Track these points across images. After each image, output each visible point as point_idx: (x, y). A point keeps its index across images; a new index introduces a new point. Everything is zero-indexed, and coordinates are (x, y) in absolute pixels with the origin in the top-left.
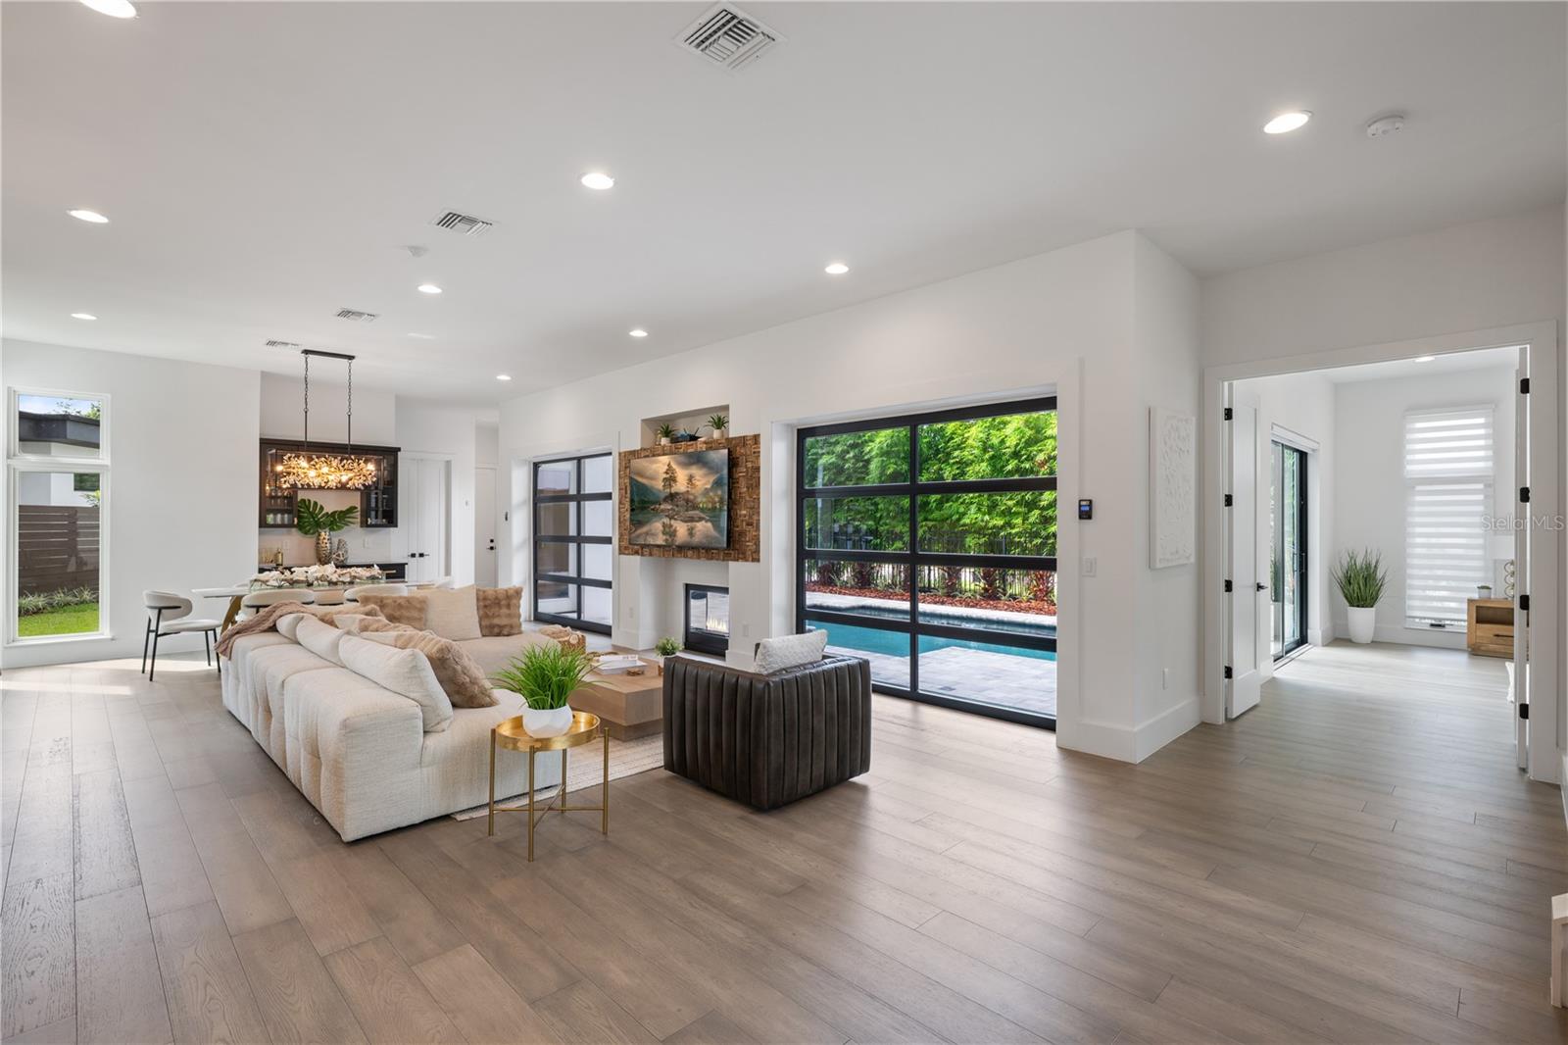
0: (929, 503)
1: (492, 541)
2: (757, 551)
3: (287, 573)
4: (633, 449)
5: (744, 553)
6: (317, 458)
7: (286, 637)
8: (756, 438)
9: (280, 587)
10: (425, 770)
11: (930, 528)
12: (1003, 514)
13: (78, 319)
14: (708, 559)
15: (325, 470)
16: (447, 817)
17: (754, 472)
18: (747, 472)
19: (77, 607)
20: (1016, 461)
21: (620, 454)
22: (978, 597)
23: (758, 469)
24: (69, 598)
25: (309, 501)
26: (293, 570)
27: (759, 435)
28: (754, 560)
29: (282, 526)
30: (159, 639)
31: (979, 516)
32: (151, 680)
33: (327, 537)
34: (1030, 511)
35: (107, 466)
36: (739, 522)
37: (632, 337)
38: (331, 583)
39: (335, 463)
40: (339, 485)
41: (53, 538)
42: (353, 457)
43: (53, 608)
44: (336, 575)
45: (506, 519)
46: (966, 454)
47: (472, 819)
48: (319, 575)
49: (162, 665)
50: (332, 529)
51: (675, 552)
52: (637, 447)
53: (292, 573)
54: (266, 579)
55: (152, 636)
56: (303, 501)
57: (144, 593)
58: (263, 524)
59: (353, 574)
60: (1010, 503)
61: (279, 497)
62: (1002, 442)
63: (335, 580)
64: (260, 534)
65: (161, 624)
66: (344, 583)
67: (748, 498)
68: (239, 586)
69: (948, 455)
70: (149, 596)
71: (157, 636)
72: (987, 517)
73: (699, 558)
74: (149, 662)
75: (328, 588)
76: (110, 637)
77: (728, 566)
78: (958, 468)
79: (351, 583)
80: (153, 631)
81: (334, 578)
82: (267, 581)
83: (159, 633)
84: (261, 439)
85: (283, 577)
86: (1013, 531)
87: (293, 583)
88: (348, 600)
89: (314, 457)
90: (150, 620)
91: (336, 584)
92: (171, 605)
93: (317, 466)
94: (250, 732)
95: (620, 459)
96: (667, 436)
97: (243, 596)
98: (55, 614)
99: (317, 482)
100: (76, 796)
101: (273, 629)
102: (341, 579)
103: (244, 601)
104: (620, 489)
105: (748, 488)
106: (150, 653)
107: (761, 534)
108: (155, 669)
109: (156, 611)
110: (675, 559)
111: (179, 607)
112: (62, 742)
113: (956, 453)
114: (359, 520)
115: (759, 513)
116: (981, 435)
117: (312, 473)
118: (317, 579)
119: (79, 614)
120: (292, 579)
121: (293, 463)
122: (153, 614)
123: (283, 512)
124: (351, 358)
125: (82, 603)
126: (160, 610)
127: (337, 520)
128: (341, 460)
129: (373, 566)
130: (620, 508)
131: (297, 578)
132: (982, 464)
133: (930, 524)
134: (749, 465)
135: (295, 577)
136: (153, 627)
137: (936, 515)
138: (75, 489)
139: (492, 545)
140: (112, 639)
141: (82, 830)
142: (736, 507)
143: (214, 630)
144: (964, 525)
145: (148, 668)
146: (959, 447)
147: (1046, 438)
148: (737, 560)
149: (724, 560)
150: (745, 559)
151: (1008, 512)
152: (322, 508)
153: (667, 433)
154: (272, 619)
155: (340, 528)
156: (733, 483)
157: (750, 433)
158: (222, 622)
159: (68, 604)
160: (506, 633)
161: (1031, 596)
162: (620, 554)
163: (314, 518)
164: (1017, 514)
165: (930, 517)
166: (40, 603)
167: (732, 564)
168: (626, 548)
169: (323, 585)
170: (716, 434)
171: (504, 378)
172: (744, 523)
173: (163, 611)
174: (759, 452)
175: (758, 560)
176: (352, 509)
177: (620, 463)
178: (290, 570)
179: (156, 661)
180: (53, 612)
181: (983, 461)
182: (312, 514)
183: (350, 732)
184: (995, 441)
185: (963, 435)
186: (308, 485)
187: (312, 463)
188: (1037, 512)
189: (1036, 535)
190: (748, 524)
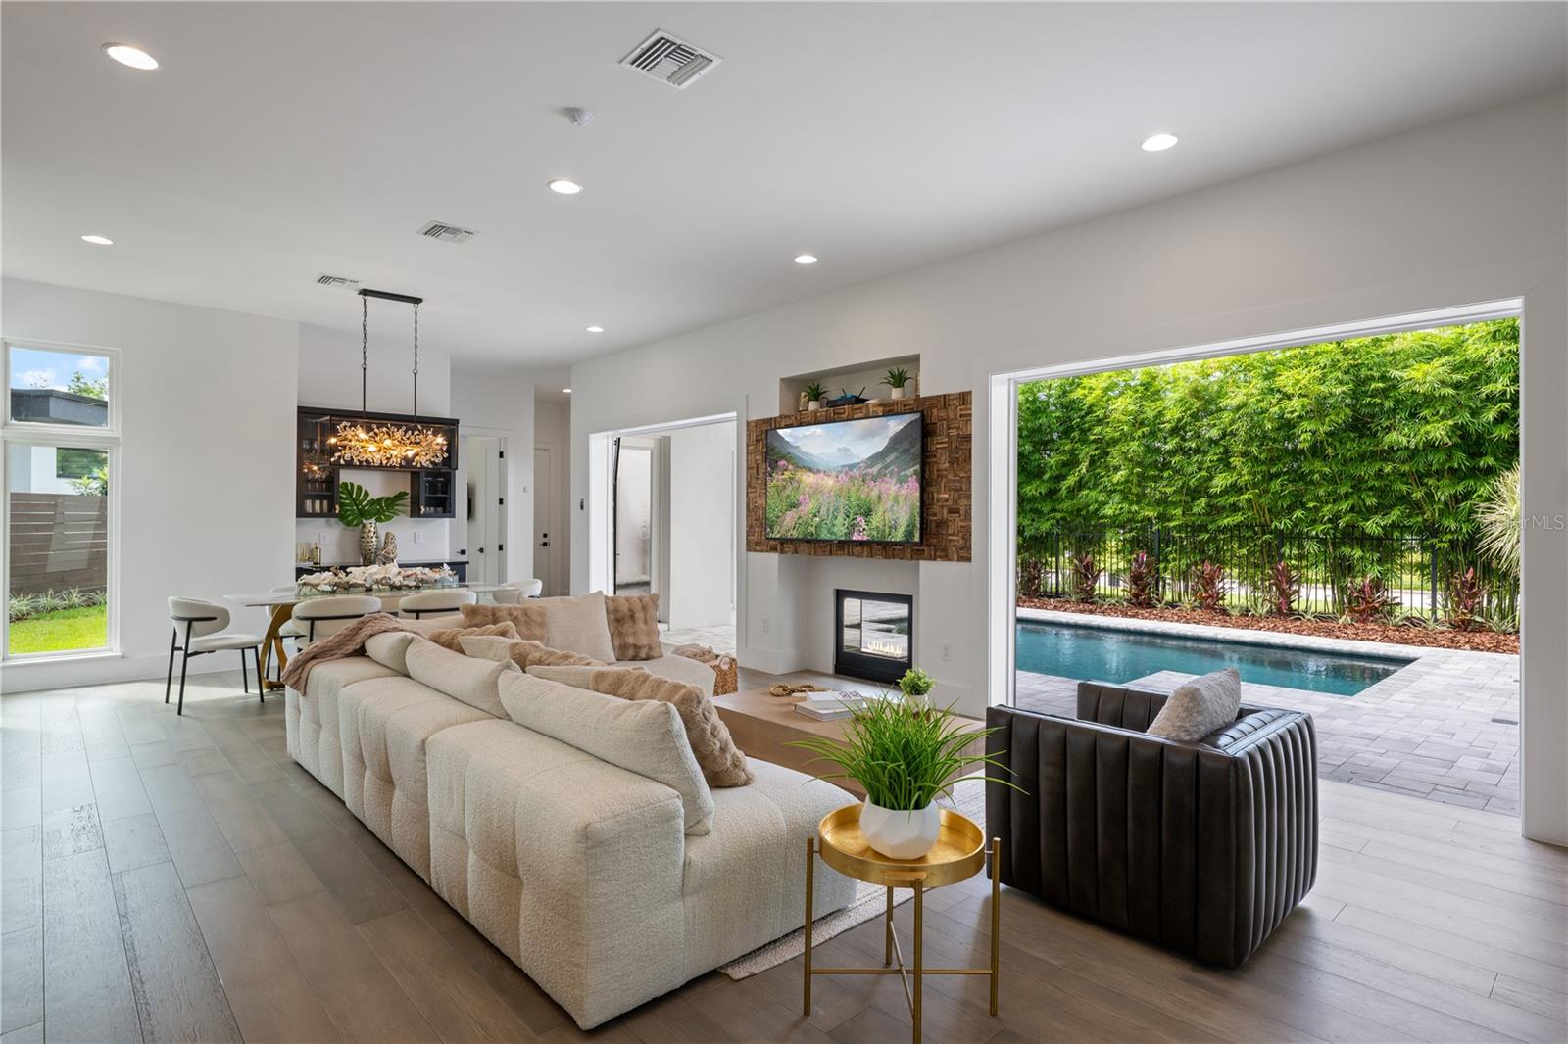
0: (1060, 490)
1: (545, 535)
2: (967, 548)
3: (342, 574)
4: (766, 417)
5: (945, 550)
6: (378, 428)
7: (388, 667)
8: (965, 398)
9: (333, 592)
10: (688, 899)
11: (1058, 522)
12: (1159, 503)
13: (87, 242)
14: (886, 557)
15: (388, 442)
16: (714, 974)
17: (961, 442)
18: (950, 442)
19: (66, 613)
20: (1177, 439)
21: (748, 423)
22: (1125, 604)
23: (968, 438)
24: (57, 602)
25: (352, 484)
26: (348, 570)
27: (970, 392)
28: (961, 559)
29: (321, 515)
30: (189, 659)
31: (1126, 506)
32: (180, 713)
33: (372, 529)
34: (1194, 499)
35: (117, 438)
36: (935, 509)
37: (799, 264)
38: (393, 587)
39: (398, 434)
40: (403, 463)
41: (37, 531)
42: (420, 427)
43: (39, 613)
44: (400, 578)
45: (582, 508)
46: (1109, 432)
47: (752, 975)
48: (379, 576)
49: (195, 694)
50: (379, 520)
51: (834, 549)
52: (776, 414)
53: (347, 574)
54: (317, 581)
55: (179, 655)
56: (345, 484)
57: (171, 599)
58: (301, 513)
59: (420, 576)
60: (1169, 490)
61: (317, 480)
62: (1160, 414)
63: (398, 584)
64: (297, 523)
65: (191, 640)
66: (410, 587)
67: (950, 477)
68: (276, 591)
69: (1084, 432)
70: (177, 605)
71: (187, 656)
72: (1135, 508)
73: (871, 556)
74: (175, 688)
75: (389, 594)
76: (121, 654)
77: (918, 565)
78: (1096, 449)
79: (417, 587)
80: (181, 649)
81: (397, 580)
82: (318, 585)
83: (189, 652)
84: (299, 407)
85: (336, 579)
86: (1172, 524)
87: (348, 587)
88: (405, 611)
89: (375, 426)
90: (175, 633)
91: (399, 588)
92: (205, 616)
93: (378, 439)
94: (344, 803)
95: (748, 430)
96: (817, 399)
97: (294, 605)
98: (42, 621)
99: (378, 458)
100: (123, 916)
101: (361, 652)
102: (405, 582)
103: (296, 611)
104: (748, 469)
105: (951, 463)
106: (177, 675)
107: (973, 524)
108: (184, 700)
109: (186, 623)
110: (831, 558)
111: (215, 618)
112: (84, 814)
113: (1097, 429)
114: (409, 509)
115: (969, 497)
116: (1131, 408)
117: (372, 447)
118: (377, 582)
119: (71, 621)
120: (348, 582)
121: (349, 433)
122: (181, 628)
123: (321, 498)
124: (417, 301)
125: (70, 607)
126: (190, 621)
127: (384, 508)
128: (406, 432)
129: (442, 564)
130: (747, 493)
131: (355, 581)
132: (1131, 443)
133: (1059, 516)
134: (954, 432)
135: (352, 579)
136: (181, 642)
137: (1066, 505)
138: (58, 476)
139: (545, 540)
140: (123, 658)
141: (147, 988)
142: (931, 489)
143: (256, 648)
144: (1105, 517)
145: (174, 698)
146: (1099, 422)
147: (1220, 410)
148: (935, 559)
149: (912, 558)
150: (946, 558)
151: (1163, 501)
152: (367, 494)
153: (816, 394)
154: (358, 640)
155: (389, 518)
156: (928, 457)
157: (953, 388)
158: (264, 636)
159: (54, 609)
160: (644, 656)
161: (1196, 604)
162: (748, 550)
163: (357, 506)
164: (1175, 505)
165: (1060, 507)
166: (24, 609)
167: (923, 564)
168: (757, 543)
169: (384, 590)
170: (896, 394)
171: (595, 329)
172: (945, 511)
173: (194, 624)
174: (970, 415)
175: (969, 559)
176: (400, 496)
177: (748, 436)
178: (345, 571)
179: (186, 687)
180: (38, 619)
181: (1133, 439)
182: (355, 501)
183: (593, 847)
184: (1150, 415)
185: (1107, 408)
186: (367, 461)
187: (372, 434)
188: (1203, 501)
189: (1203, 528)
190: (951, 511)
